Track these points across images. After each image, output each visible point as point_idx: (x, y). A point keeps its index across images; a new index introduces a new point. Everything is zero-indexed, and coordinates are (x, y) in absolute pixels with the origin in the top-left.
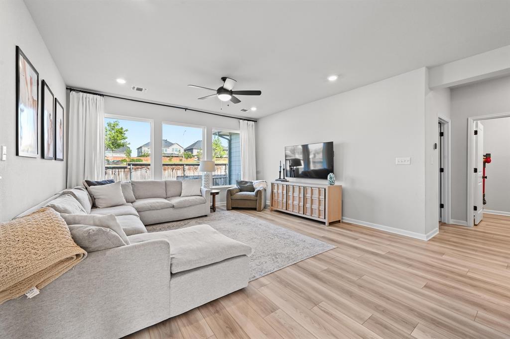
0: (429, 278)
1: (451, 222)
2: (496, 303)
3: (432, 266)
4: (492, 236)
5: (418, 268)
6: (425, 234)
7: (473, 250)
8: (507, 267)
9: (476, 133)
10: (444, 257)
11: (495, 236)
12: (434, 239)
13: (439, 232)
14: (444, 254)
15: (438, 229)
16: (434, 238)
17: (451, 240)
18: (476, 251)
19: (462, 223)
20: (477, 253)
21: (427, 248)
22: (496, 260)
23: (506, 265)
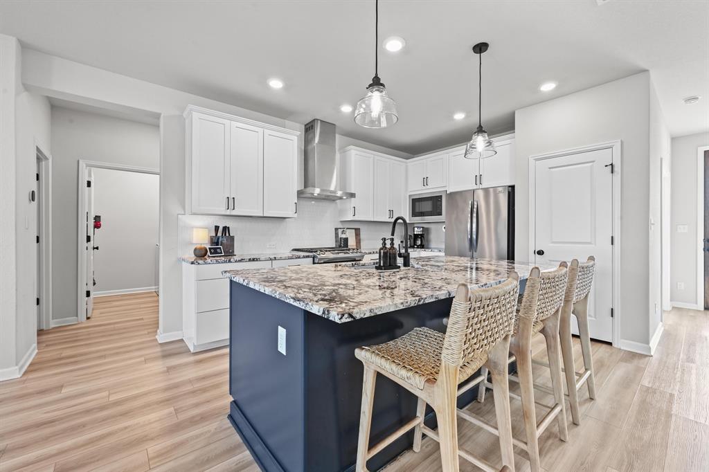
0: (55, 452)
1: (53, 324)
2: (158, 419)
3: (51, 422)
4: (112, 326)
5: (24, 447)
6: (17, 365)
7: (100, 357)
8: (145, 360)
9: (89, 184)
10: (66, 391)
11: (116, 325)
12: (34, 367)
13: (38, 350)
14: (62, 387)
15: (35, 345)
16: (31, 365)
17: (63, 355)
18: (104, 357)
19: (71, 320)
20: (106, 360)
21: (25, 392)
22: (130, 359)
23: (143, 359)
